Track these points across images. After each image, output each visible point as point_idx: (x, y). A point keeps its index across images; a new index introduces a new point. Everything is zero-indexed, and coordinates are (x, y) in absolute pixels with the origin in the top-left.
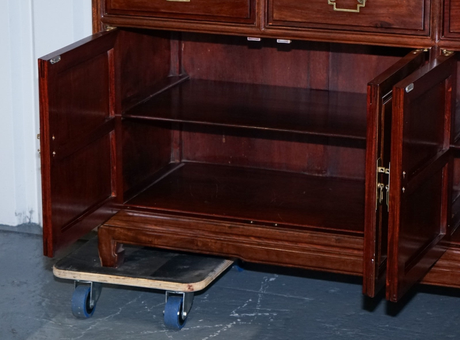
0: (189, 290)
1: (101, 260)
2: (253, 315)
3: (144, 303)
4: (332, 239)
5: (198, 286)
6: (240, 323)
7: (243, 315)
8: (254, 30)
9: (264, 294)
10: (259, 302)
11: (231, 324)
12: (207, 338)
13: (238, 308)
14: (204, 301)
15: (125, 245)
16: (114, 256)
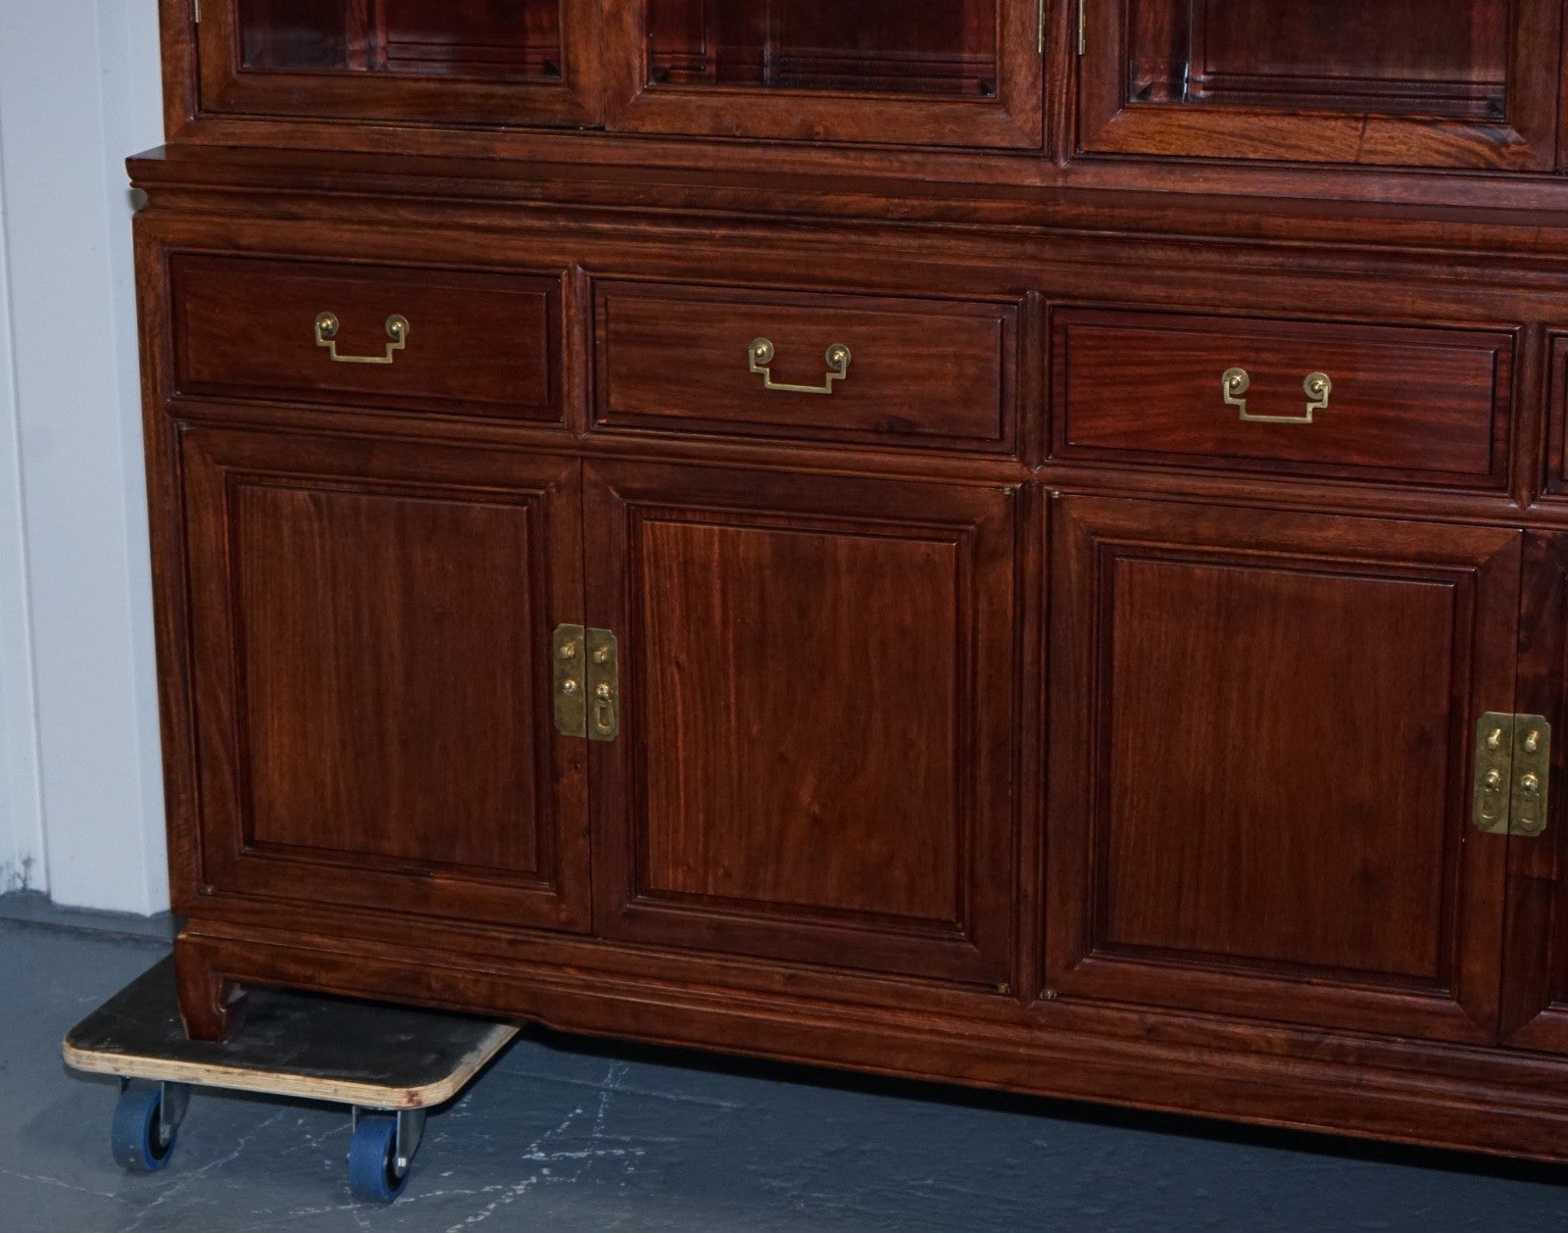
0: (410, 1105)
1: (185, 1022)
2: (583, 1155)
3: (303, 1125)
4: (776, 976)
5: (433, 1093)
6: (549, 1179)
7: (558, 1154)
8: (560, 437)
9: (615, 1092)
10: (601, 1115)
11: (525, 1182)
12: (459, 1226)
13: (546, 1136)
14: (458, 1115)
15: (245, 986)
16: (218, 1014)
